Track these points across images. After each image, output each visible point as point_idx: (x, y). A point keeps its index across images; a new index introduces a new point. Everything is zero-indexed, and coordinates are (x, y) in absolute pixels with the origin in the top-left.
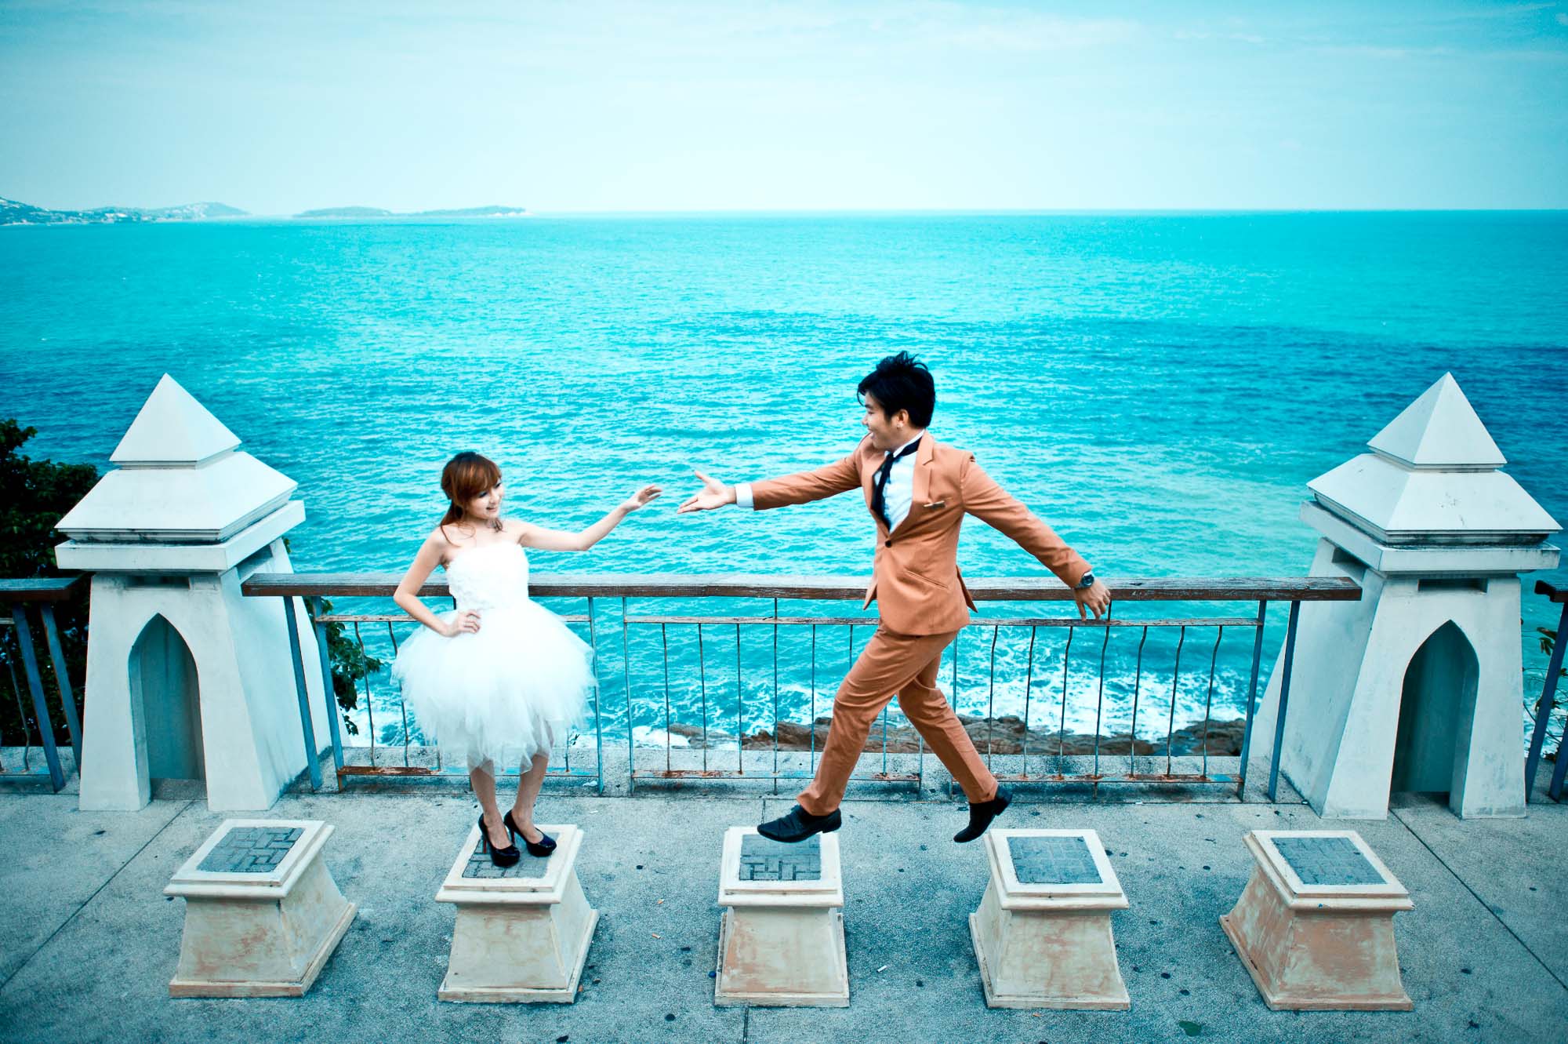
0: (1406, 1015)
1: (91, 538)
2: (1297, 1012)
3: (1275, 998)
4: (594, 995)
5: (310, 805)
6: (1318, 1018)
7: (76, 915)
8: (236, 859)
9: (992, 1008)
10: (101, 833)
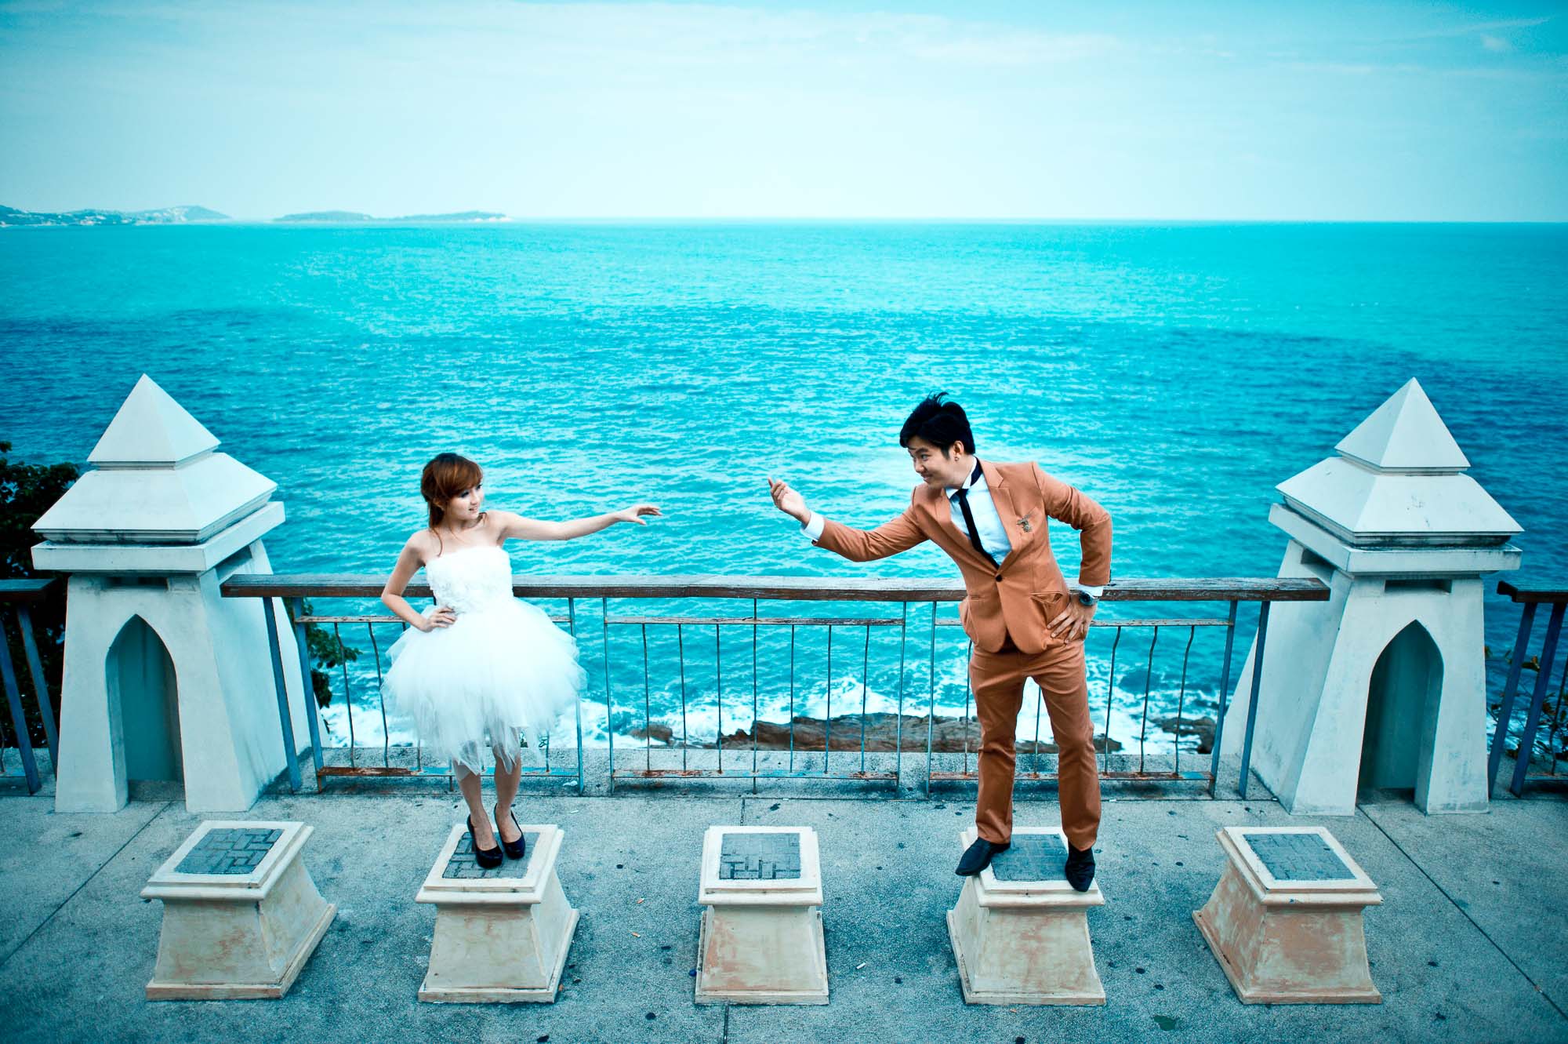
0: (1376, 1007)
1: (68, 538)
2: (1269, 1005)
3: (1247, 993)
4: (574, 994)
5: (290, 806)
6: (1290, 1011)
7: (52, 918)
8: (214, 861)
9: (970, 1005)
10: (77, 835)
